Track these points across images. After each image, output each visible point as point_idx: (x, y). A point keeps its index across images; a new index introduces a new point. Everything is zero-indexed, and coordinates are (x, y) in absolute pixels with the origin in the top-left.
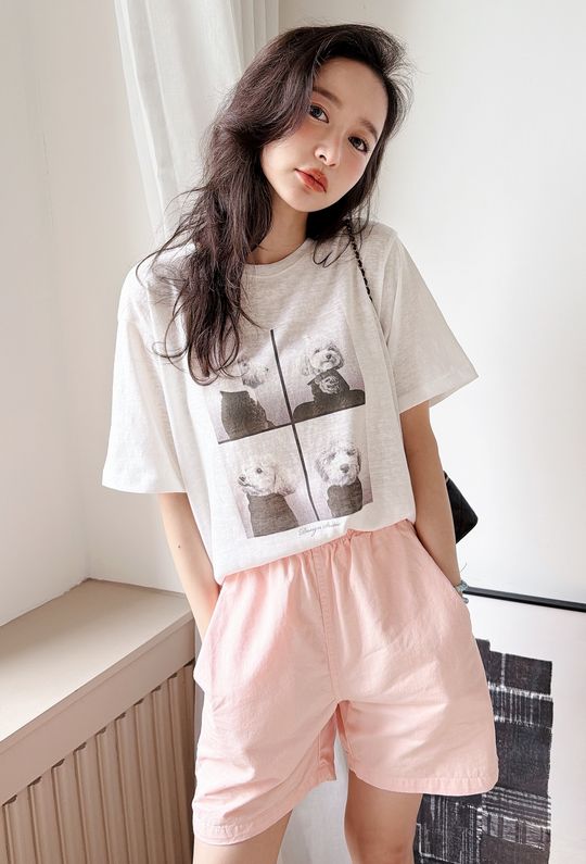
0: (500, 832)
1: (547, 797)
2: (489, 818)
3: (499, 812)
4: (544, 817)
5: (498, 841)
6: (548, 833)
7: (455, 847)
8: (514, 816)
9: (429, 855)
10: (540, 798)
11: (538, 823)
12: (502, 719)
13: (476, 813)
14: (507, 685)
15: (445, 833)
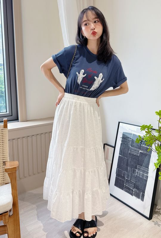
0: (139, 175)
1: (148, 169)
2: (138, 172)
3: (140, 171)
4: (147, 173)
5: (139, 177)
6: (148, 176)
7: (131, 177)
8: (142, 172)
9: (126, 178)
10: (147, 169)
11: (146, 174)
12: (143, 152)
13: (136, 171)
14: (145, 145)
15: (130, 175)
